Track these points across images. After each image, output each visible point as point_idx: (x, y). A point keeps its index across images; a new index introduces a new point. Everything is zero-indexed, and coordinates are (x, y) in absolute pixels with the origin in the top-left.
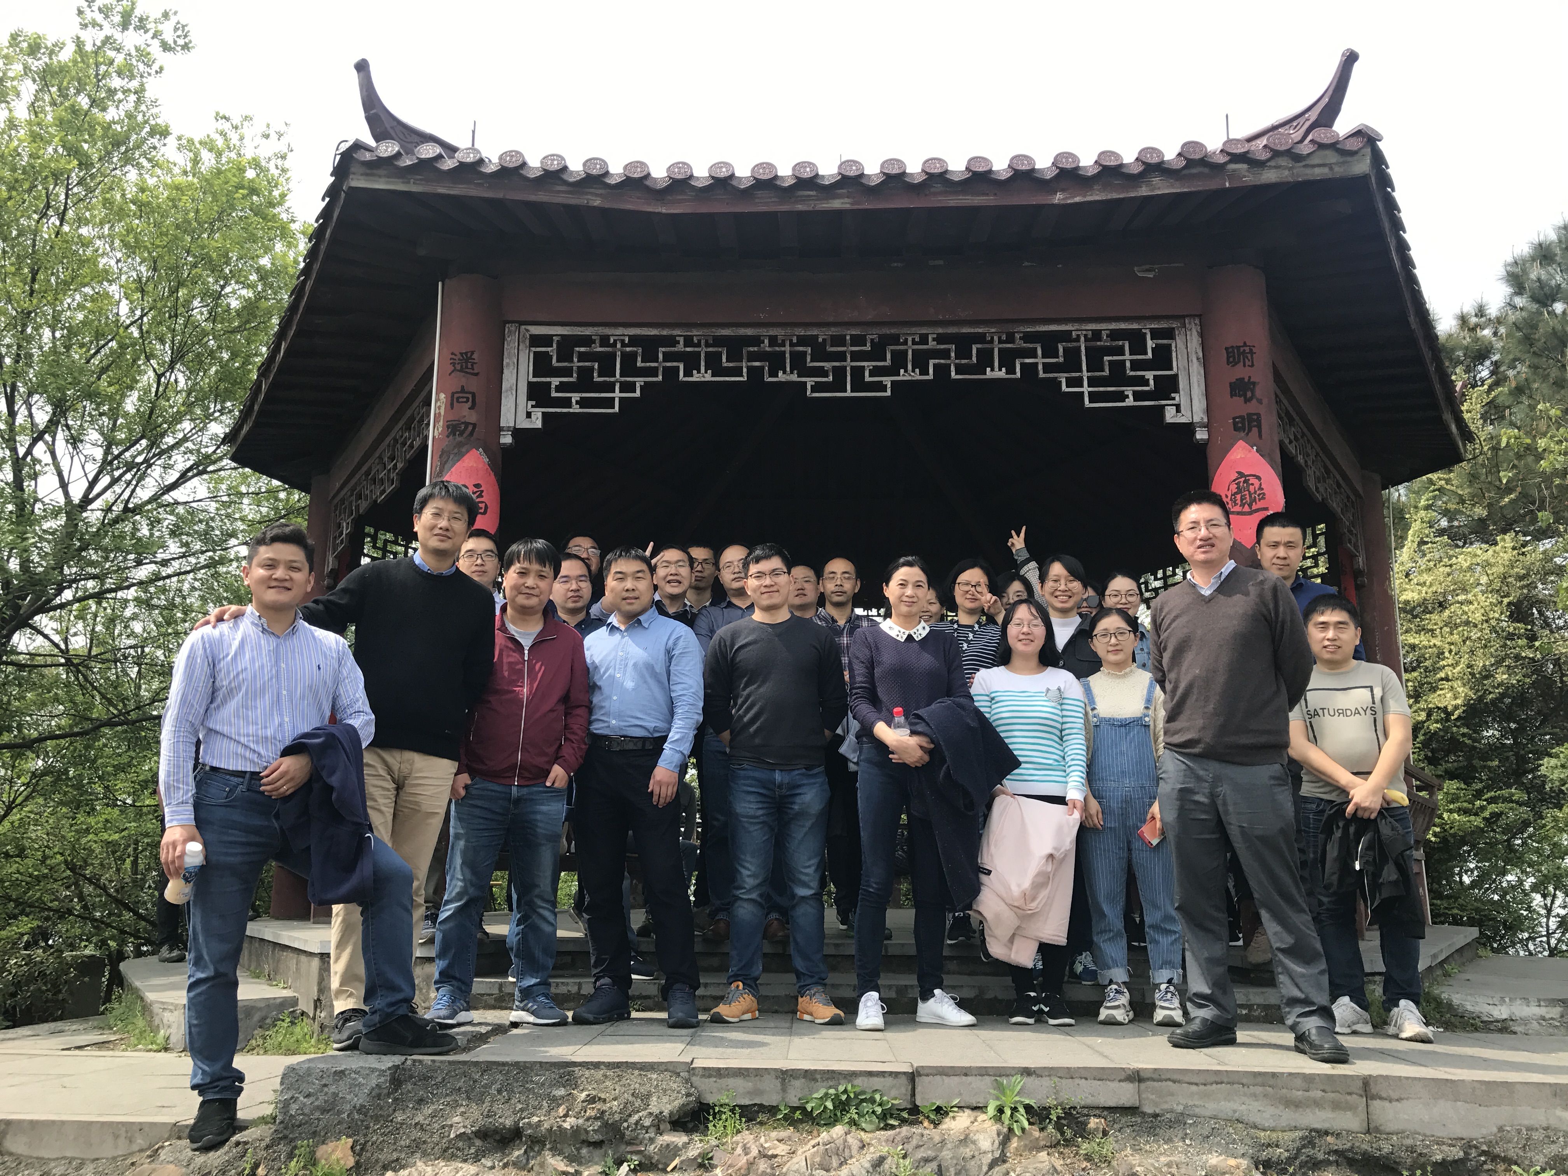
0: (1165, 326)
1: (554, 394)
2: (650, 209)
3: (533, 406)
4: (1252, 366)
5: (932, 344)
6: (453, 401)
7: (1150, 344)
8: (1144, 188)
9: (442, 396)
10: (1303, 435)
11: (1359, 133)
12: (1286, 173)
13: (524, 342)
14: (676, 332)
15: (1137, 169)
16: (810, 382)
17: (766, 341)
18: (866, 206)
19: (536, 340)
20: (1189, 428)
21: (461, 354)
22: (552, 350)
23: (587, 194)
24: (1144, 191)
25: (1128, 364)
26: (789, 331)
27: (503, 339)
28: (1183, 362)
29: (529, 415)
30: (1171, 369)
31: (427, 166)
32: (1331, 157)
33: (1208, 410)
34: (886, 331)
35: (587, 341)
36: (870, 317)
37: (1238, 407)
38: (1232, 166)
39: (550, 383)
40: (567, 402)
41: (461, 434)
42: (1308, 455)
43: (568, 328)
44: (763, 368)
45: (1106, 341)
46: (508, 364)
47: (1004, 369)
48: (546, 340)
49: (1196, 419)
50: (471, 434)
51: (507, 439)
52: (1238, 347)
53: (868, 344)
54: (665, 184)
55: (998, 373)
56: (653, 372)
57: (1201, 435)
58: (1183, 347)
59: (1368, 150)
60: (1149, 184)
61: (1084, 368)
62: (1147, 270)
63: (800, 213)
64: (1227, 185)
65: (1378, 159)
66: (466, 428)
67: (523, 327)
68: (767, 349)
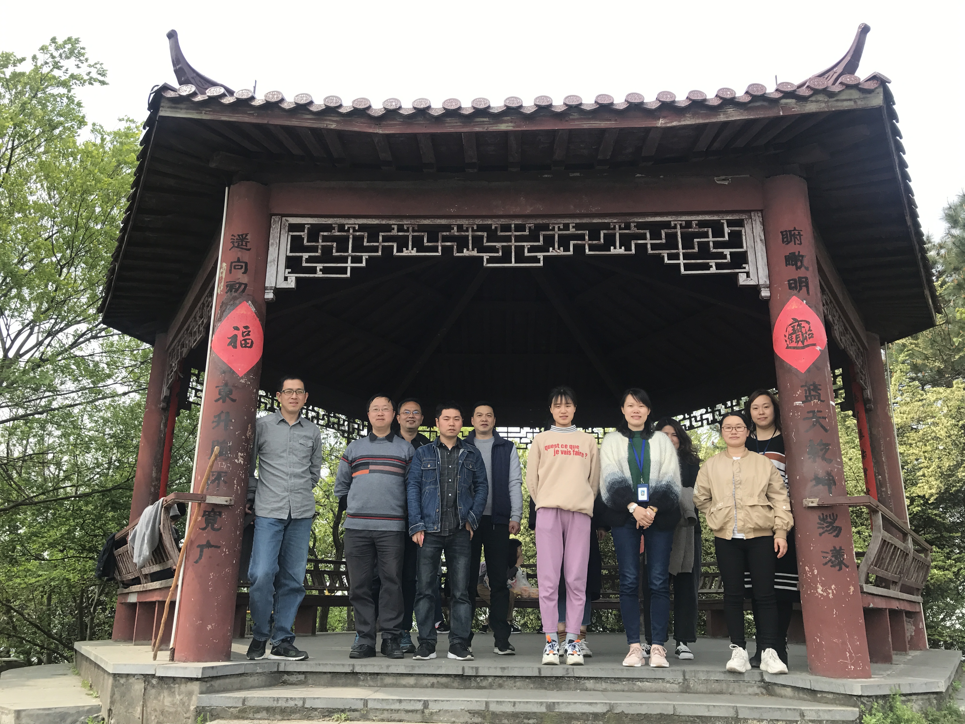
0: (737, 218)
1: (304, 264)
2: (371, 131)
3: (289, 273)
4: (801, 244)
5: (572, 231)
6: (232, 267)
7: (727, 230)
8: (722, 116)
9: (224, 265)
10: (831, 302)
11: (874, 78)
12: (823, 105)
13: (284, 228)
14: (391, 222)
15: (717, 102)
16: (486, 256)
17: (455, 228)
18: (524, 128)
19: (293, 227)
20: (756, 289)
21: (239, 235)
22: (304, 234)
23: (326, 120)
24: (722, 118)
25: (711, 244)
26: (471, 221)
27: (270, 227)
28: (750, 242)
29: (286, 279)
30: (742, 247)
31: (214, 100)
32: (855, 94)
33: (770, 276)
34: (540, 221)
35: (329, 228)
36: (528, 211)
37: (791, 272)
38: (784, 101)
39: (302, 257)
40: (313, 270)
41: (236, 291)
42: (834, 316)
43: (316, 219)
44: (452, 247)
45: (695, 228)
46: (273, 244)
47: (623, 248)
48: (300, 227)
49: (761, 282)
50: (243, 291)
51: (270, 295)
52: (790, 231)
53: (527, 230)
54: (381, 113)
55: (618, 250)
56: (376, 249)
57: (765, 293)
58: (750, 232)
59: (881, 90)
60: (725, 113)
61: (680, 246)
62: (723, 180)
63: (477, 133)
64: (781, 114)
65: (888, 98)
66: (239, 287)
67: (284, 219)
68: (456, 234)
